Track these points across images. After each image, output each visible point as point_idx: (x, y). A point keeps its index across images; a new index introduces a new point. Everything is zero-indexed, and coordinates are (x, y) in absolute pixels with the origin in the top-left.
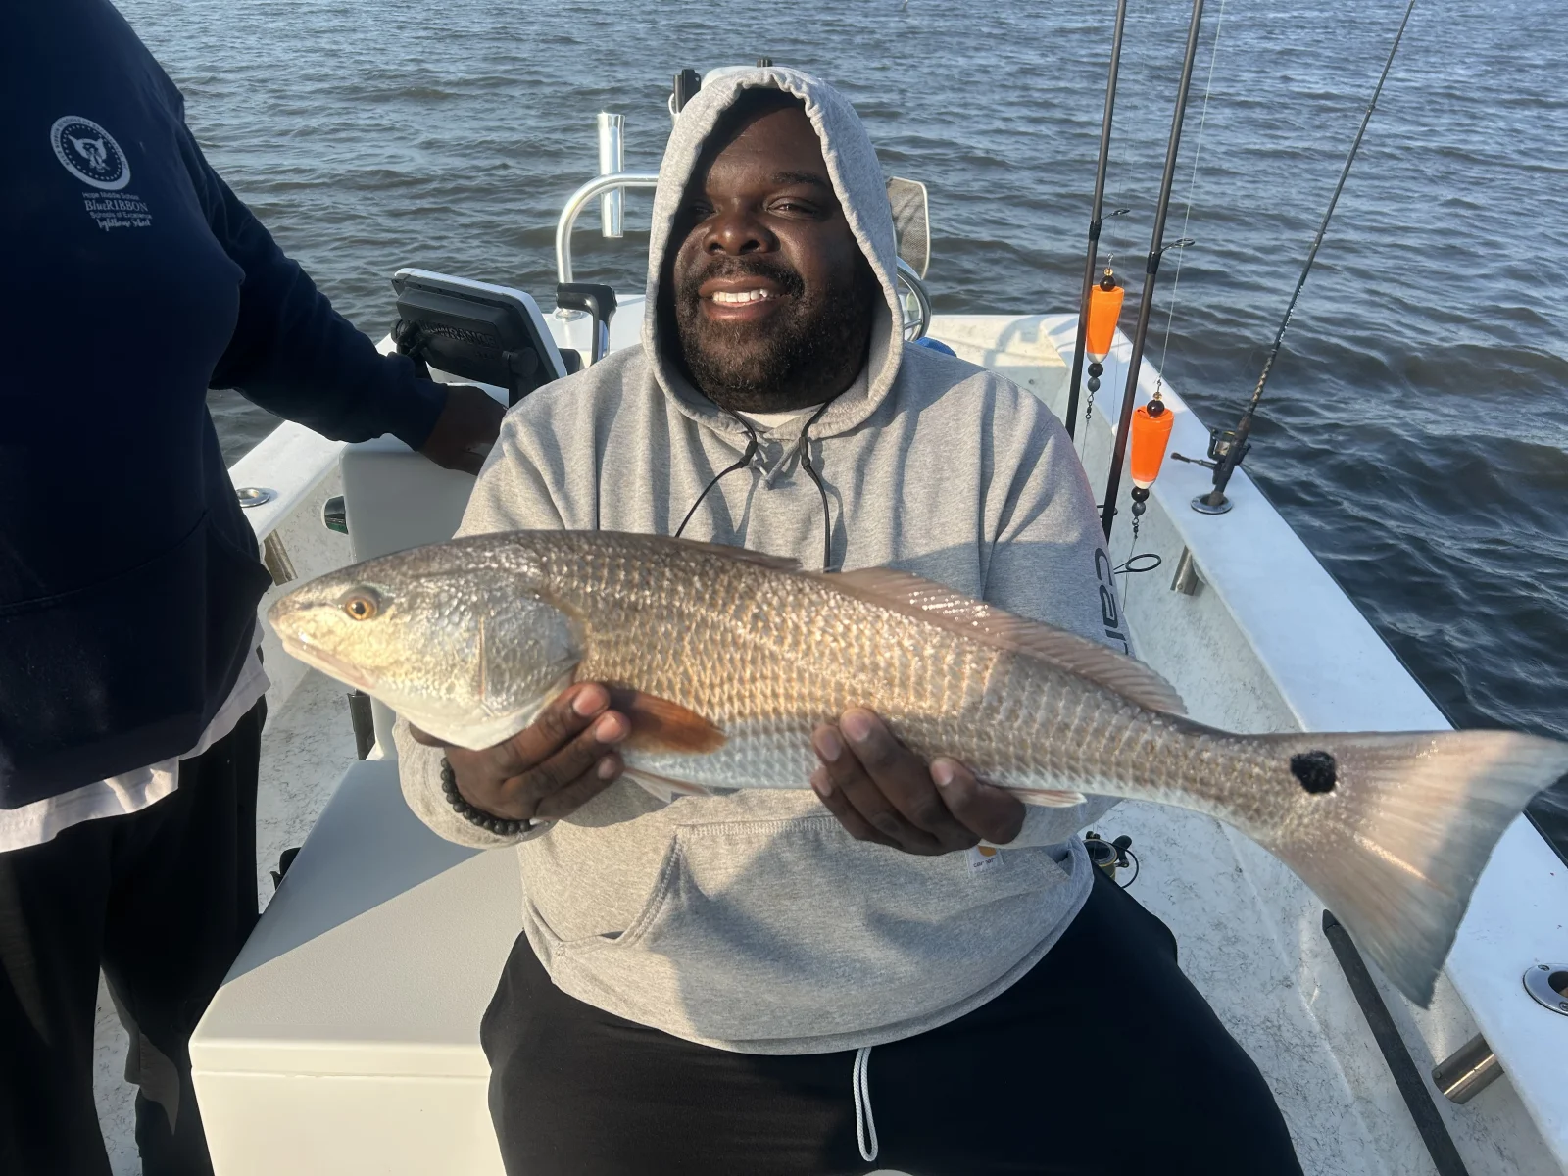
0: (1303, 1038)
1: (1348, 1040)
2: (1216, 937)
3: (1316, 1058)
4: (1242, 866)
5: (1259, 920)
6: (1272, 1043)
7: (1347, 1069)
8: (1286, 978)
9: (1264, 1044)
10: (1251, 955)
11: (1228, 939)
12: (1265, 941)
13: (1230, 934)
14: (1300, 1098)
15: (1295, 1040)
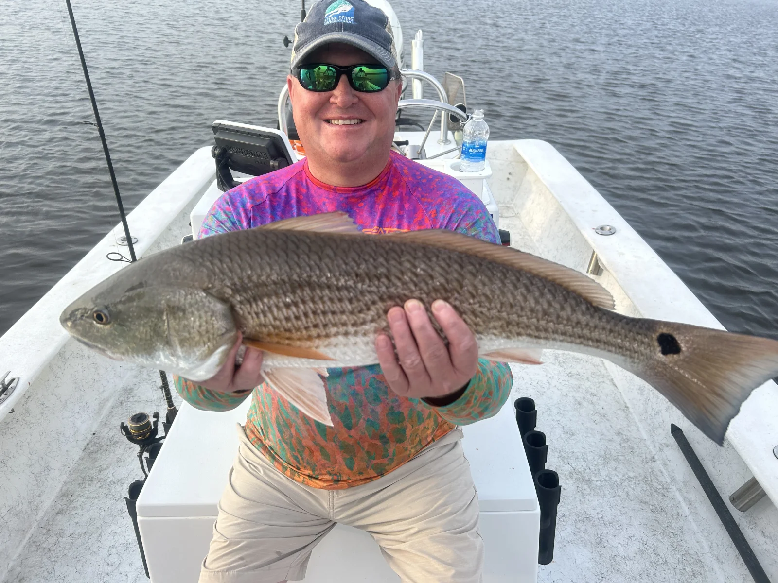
0: (663, 486)
1: (685, 485)
2: (618, 439)
3: (670, 495)
4: (628, 405)
5: (638, 430)
6: (648, 488)
7: (685, 499)
8: (653, 458)
9: (645, 489)
10: (636, 448)
11: (624, 440)
12: (642, 440)
13: (625, 437)
14: (663, 513)
15: (659, 487)
